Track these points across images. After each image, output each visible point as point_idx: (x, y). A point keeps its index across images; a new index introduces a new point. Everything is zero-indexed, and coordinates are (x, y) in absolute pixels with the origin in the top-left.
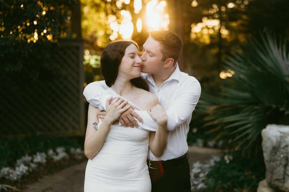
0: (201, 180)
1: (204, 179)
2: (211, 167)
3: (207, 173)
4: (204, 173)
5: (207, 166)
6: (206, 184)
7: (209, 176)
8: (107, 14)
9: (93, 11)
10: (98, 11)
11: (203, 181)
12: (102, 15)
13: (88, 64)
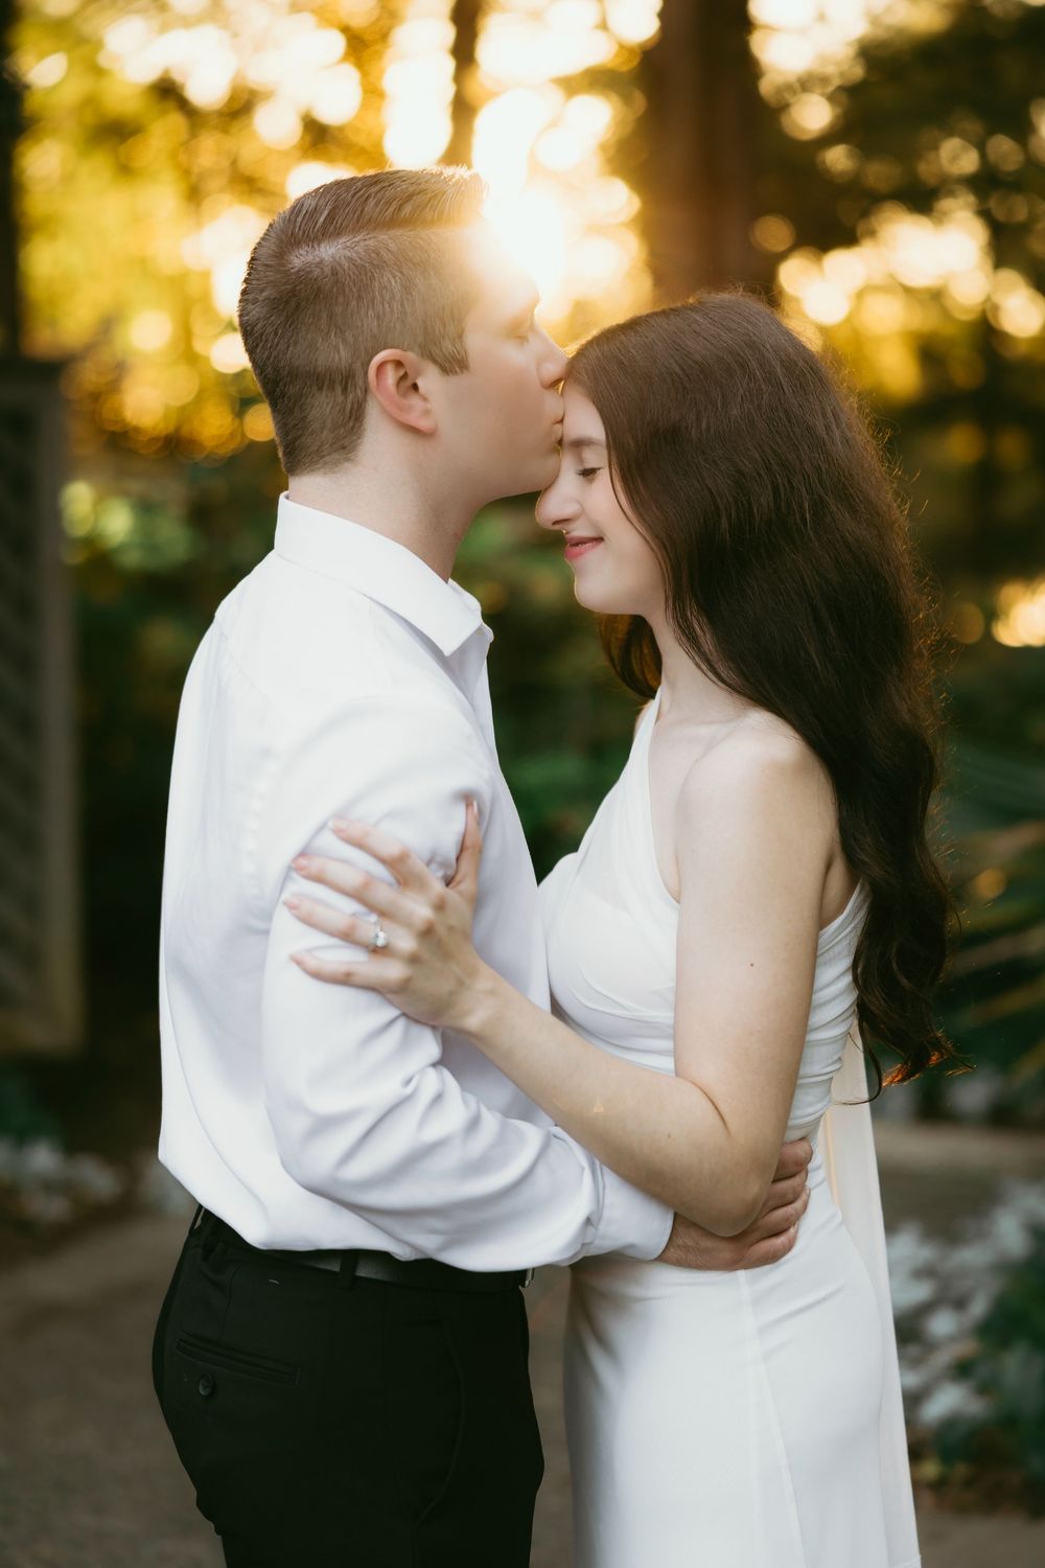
0: (943, 1358)
1: (966, 1348)
2: (1005, 1268)
3: (979, 1307)
4: (960, 1304)
5: (972, 1257)
6: (984, 1389)
7: (1000, 1328)
8: (194, 194)
9: (96, 169)
10: (126, 171)
11: (962, 1370)
12: (162, 196)
13: (91, 542)
